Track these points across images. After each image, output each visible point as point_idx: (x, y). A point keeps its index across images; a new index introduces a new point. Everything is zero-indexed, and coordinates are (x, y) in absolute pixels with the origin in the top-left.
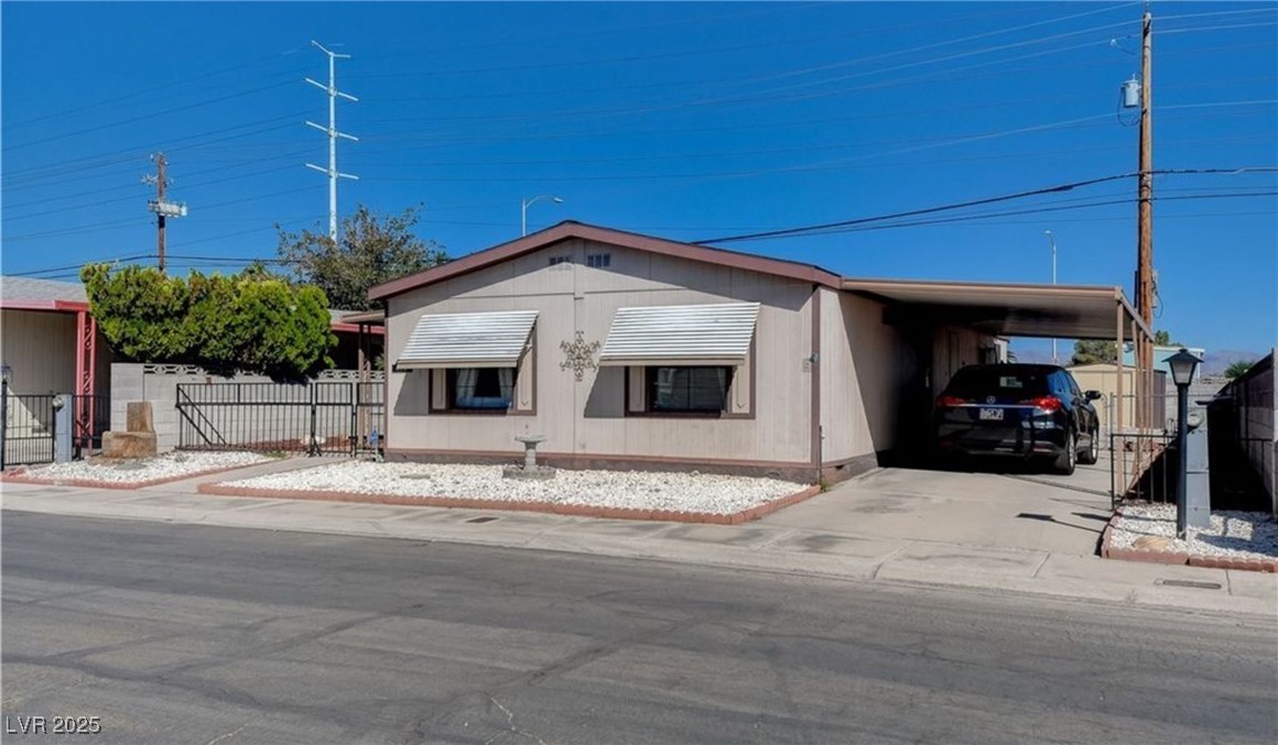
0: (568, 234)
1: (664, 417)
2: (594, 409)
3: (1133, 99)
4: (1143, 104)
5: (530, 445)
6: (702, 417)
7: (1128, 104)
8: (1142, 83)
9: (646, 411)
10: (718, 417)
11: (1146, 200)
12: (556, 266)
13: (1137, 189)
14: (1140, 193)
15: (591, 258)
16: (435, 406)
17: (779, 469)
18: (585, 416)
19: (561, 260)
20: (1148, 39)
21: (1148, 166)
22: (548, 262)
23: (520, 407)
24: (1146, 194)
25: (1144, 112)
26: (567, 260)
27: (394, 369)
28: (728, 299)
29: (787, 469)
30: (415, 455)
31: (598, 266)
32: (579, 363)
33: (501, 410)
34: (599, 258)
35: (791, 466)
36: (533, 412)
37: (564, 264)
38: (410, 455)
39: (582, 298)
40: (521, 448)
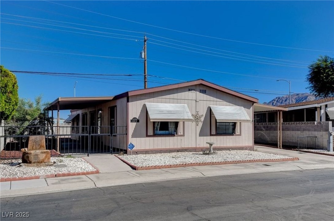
0: (201, 83)
1: (220, 136)
2: (202, 134)
3: (143, 57)
4: (145, 59)
5: (211, 145)
6: (229, 135)
7: (142, 57)
8: (145, 53)
9: (216, 134)
10: (233, 135)
11: (146, 81)
12: (191, 91)
13: (144, 78)
14: (145, 79)
15: (201, 90)
16: (149, 134)
17: (247, 148)
18: (199, 136)
19: (192, 90)
20: (146, 43)
21: (146, 74)
22: (188, 89)
23: (179, 134)
24: (146, 80)
25: (145, 60)
26: (194, 90)
27: (132, 121)
28: (235, 105)
29: (248, 147)
30: (141, 152)
31: (203, 93)
32: (197, 121)
33: (172, 135)
34: (203, 90)
35: (249, 147)
36: (183, 135)
37: (193, 91)
38: (139, 152)
39: (198, 102)
40: (208, 146)
